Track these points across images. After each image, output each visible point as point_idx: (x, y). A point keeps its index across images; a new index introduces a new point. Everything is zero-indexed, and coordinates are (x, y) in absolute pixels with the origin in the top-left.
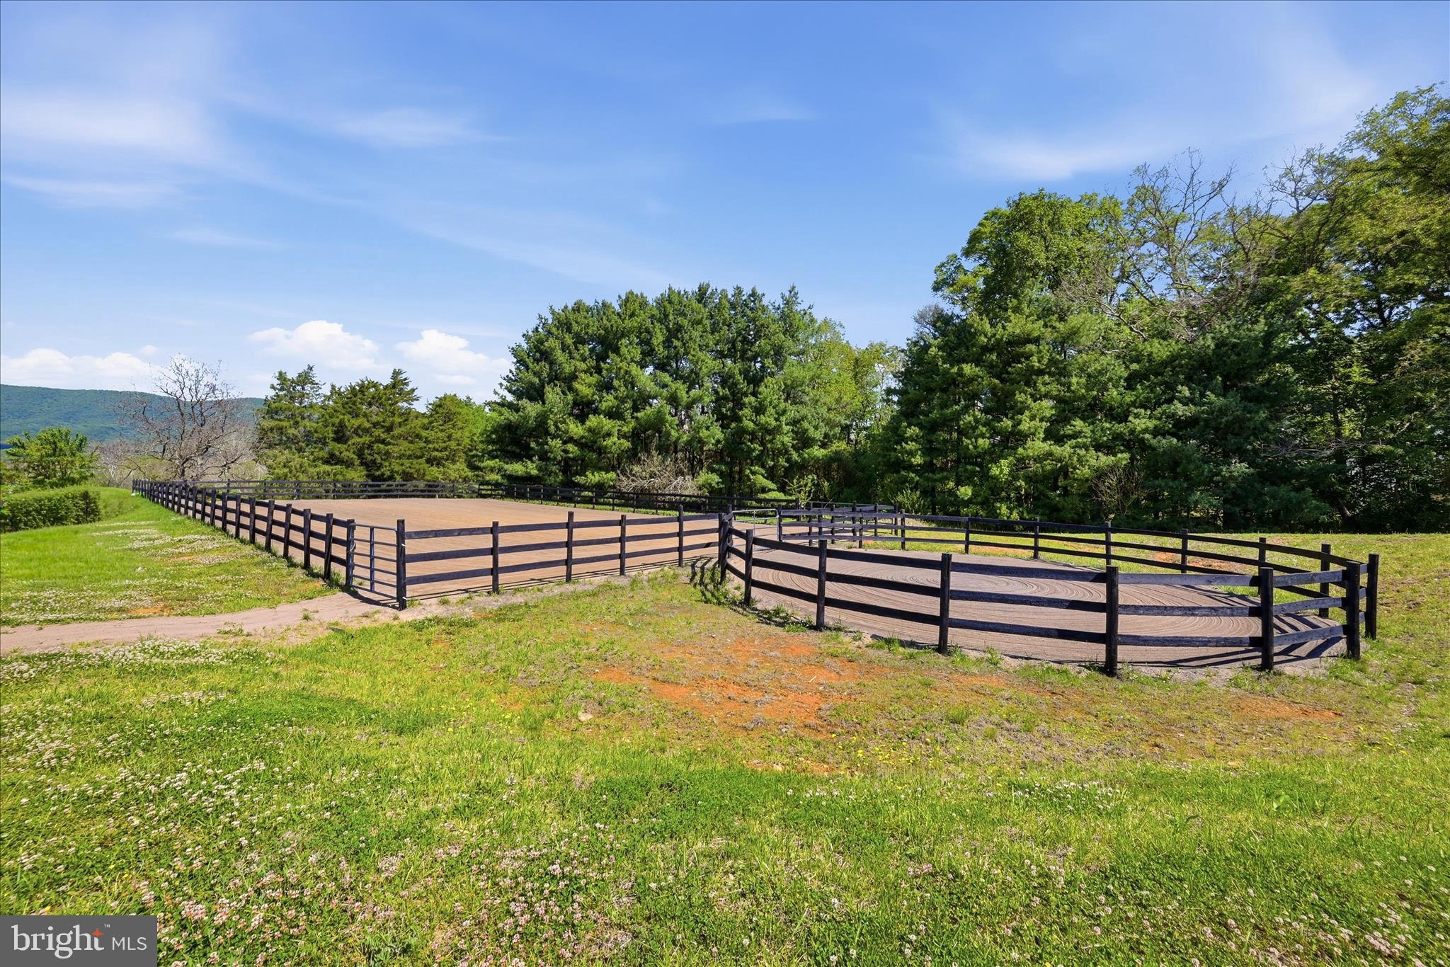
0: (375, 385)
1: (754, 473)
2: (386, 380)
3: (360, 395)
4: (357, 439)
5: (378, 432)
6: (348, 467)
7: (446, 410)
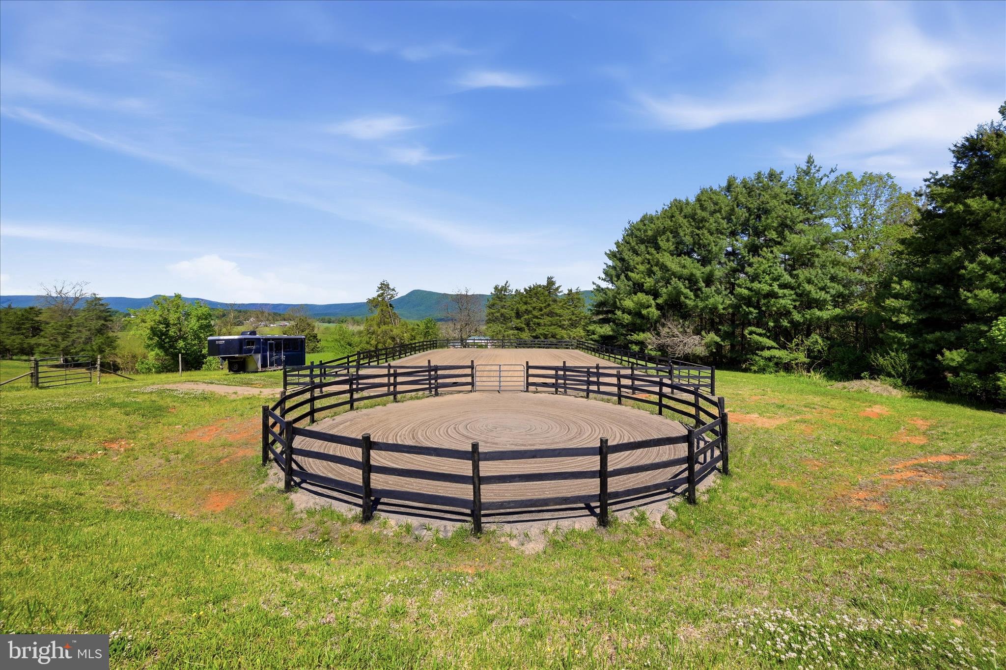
0: (540, 286)
1: (751, 333)
2: (544, 283)
3: (533, 292)
4: (526, 317)
5: (535, 313)
6: (522, 331)
7: (573, 297)
